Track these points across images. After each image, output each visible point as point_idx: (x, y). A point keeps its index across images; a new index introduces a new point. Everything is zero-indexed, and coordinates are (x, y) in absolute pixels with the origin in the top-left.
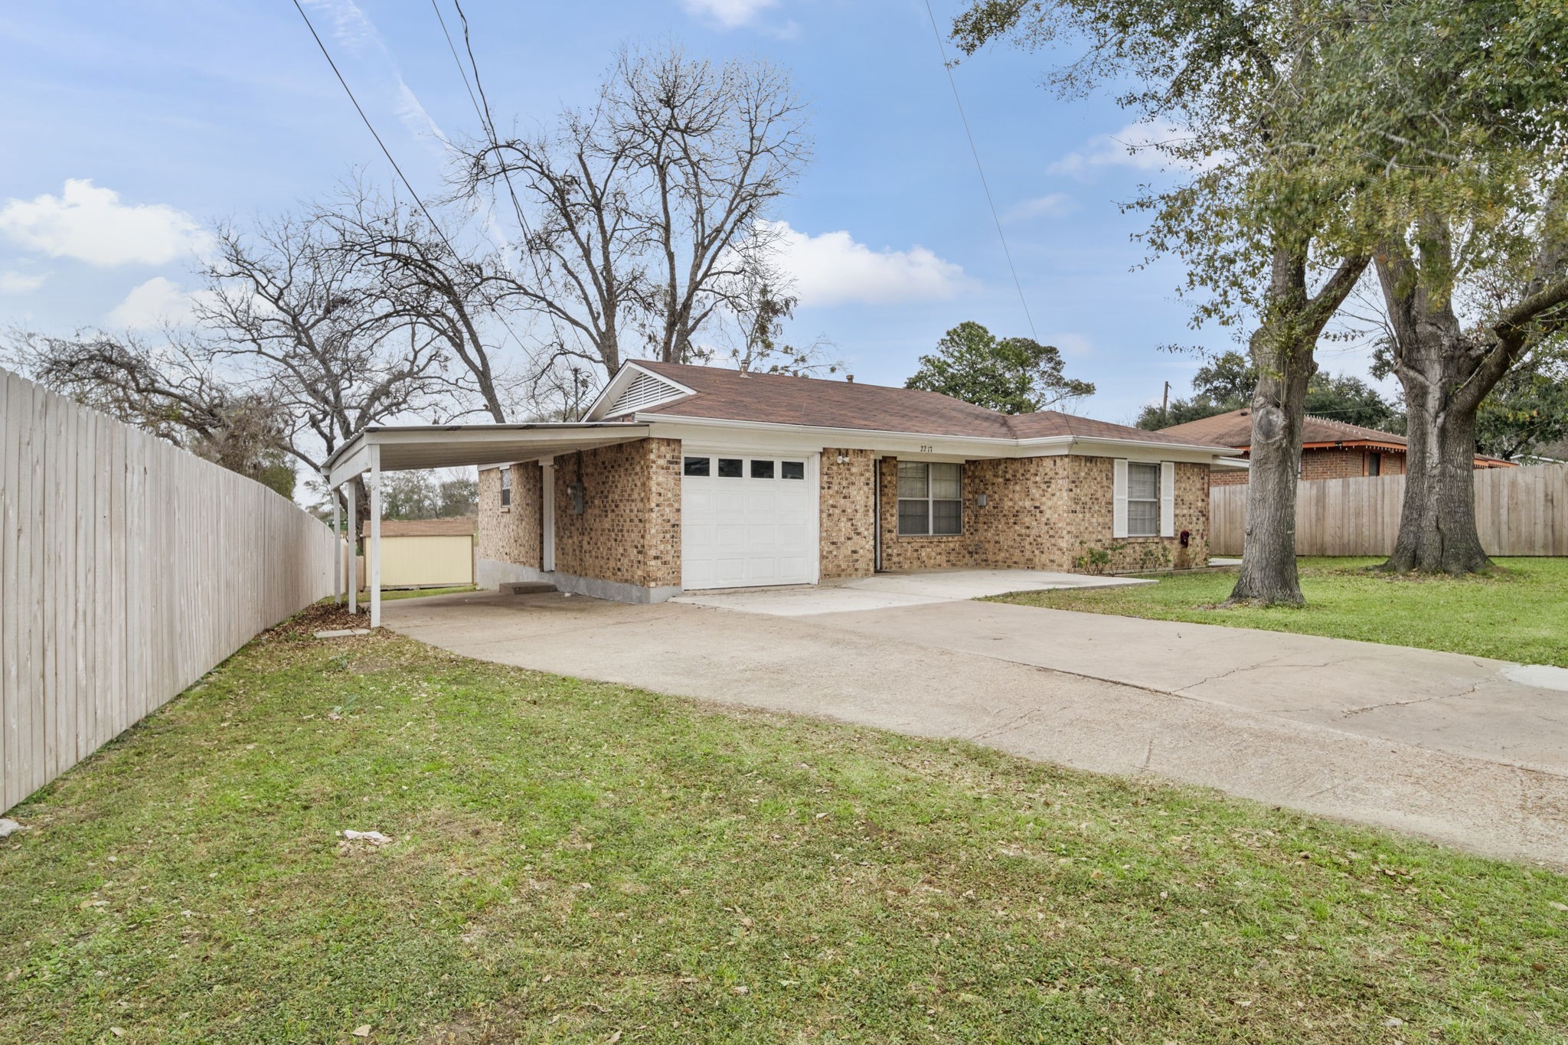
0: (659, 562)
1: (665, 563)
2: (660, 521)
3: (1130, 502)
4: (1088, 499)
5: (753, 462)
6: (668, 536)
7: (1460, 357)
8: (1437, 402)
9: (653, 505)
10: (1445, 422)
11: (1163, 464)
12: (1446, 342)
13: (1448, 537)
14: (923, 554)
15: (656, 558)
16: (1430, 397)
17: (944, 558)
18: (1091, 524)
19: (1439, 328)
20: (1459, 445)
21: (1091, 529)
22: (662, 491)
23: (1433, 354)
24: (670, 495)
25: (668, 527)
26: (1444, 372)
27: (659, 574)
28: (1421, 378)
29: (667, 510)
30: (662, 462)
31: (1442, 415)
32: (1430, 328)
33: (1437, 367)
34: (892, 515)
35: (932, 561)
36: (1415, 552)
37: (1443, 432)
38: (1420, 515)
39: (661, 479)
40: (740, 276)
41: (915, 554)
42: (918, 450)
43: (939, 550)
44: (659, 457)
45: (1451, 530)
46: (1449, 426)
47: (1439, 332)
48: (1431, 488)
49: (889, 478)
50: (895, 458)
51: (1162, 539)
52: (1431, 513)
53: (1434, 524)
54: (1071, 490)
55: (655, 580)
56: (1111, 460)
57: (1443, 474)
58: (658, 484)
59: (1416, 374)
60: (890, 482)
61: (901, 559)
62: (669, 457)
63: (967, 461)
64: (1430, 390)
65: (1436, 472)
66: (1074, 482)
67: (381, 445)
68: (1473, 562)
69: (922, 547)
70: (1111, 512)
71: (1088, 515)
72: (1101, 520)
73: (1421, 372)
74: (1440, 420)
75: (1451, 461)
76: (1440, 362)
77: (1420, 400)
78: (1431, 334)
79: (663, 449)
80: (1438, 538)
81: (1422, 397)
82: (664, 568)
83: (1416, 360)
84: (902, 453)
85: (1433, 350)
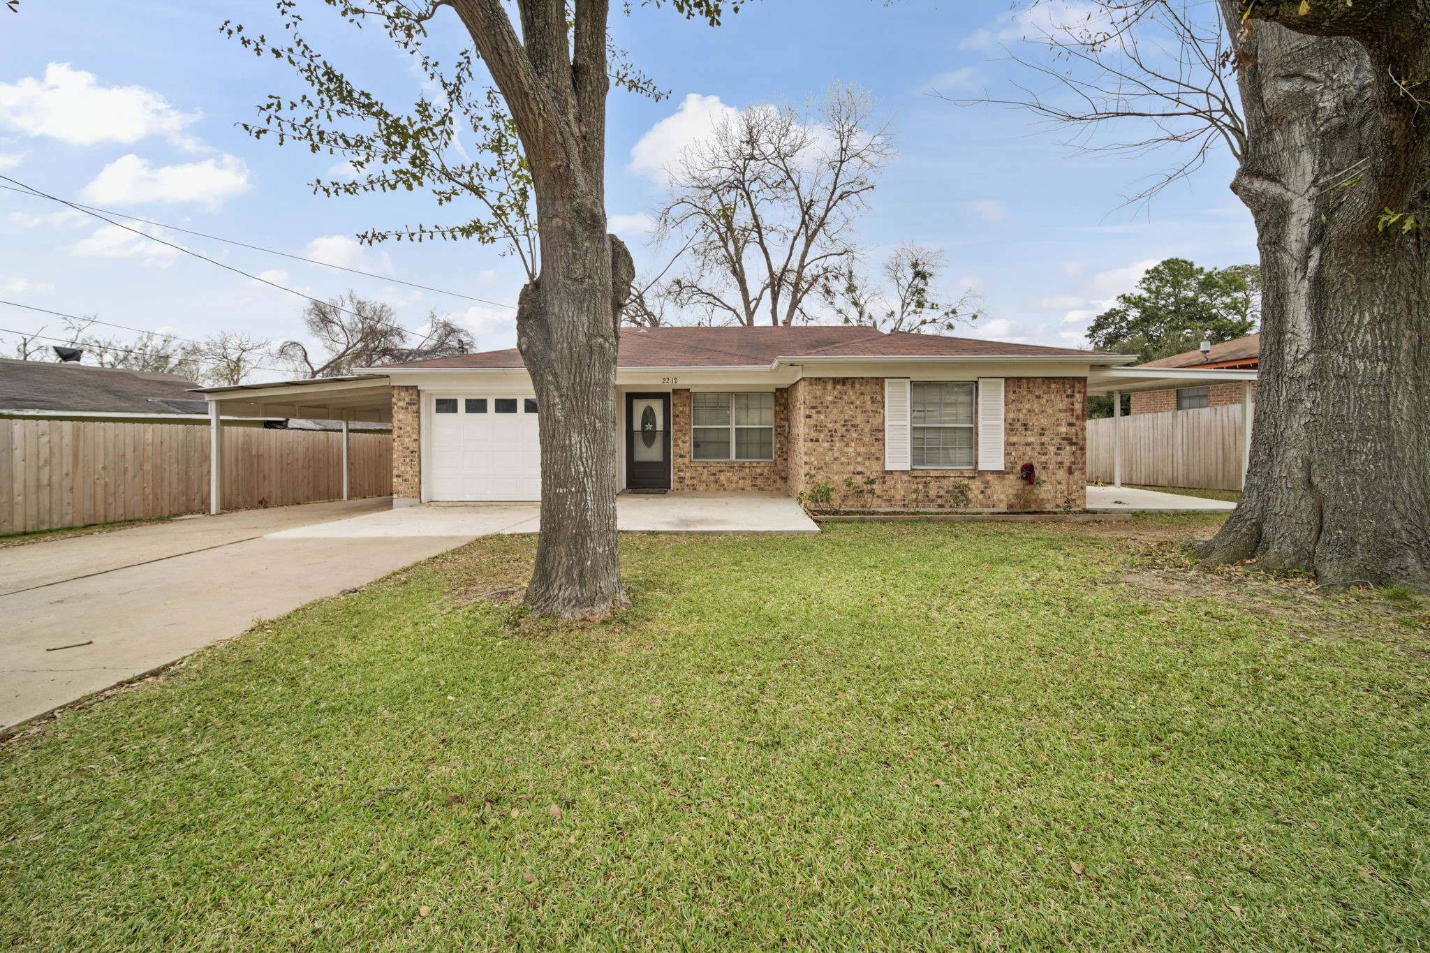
0: (400, 479)
1: (405, 480)
2: (401, 448)
3: (914, 429)
4: (838, 426)
5: (497, 401)
6: (408, 460)
7: (1362, 122)
8: (1306, 229)
9: (395, 436)
10: (1321, 266)
11: (981, 382)
12: (1328, 102)
13: (1332, 503)
14: (722, 478)
15: (398, 476)
16: (1294, 220)
17: (749, 482)
18: (843, 453)
19: (1308, 78)
20: (1359, 308)
21: (844, 459)
22: (402, 426)
23: (1298, 135)
24: (408, 428)
25: (407, 453)
26: (1322, 164)
27: (401, 489)
28: (1274, 189)
29: (407, 440)
30: (401, 404)
31: (1316, 253)
32: (1285, 86)
33: (1306, 158)
34: (684, 442)
35: (734, 485)
36: (1258, 526)
37: (1319, 286)
38: (1270, 455)
39: (401, 417)
40: (845, 256)
41: (713, 478)
42: (660, 382)
43: (741, 474)
44: (400, 400)
45: (1338, 488)
46: (1331, 273)
47: (1309, 87)
48: (1293, 402)
49: (681, 409)
50: (688, 390)
51: (982, 473)
52: (1293, 453)
53: (1299, 475)
54: (809, 417)
55: (397, 493)
56: (880, 382)
57: (1320, 372)
58: (399, 421)
59: (1266, 184)
60: (682, 412)
61: (695, 482)
62: (407, 400)
63: (777, 389)
64: (1294, 208)
65: (1304, 369)
66: (813, 407)
67: (217, 401)
68: (1392, 565)
69: (721, 471)
70: (881, 440)
71: (838, 444)
72: (862, 450)
73: (1274, 178)
74: (1313, 263)
75: (1340, 345)
76: (1311, 147)
77: (1272, 231)
78: (1289, 95)
79: (402, 394)
80: (1307, 504)
81: (1276, 225)
82: (404, 484)
83: (1264, 158)
84: (695, 386)
85: (1296, 128)
